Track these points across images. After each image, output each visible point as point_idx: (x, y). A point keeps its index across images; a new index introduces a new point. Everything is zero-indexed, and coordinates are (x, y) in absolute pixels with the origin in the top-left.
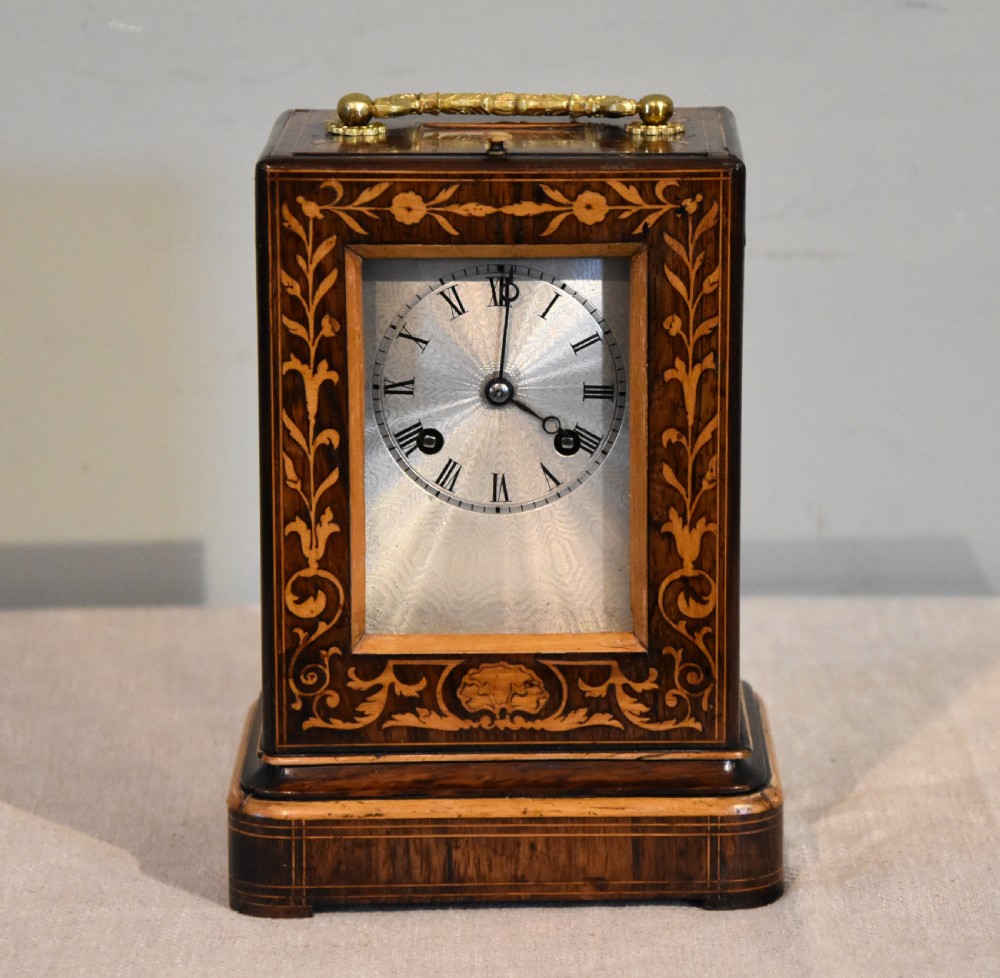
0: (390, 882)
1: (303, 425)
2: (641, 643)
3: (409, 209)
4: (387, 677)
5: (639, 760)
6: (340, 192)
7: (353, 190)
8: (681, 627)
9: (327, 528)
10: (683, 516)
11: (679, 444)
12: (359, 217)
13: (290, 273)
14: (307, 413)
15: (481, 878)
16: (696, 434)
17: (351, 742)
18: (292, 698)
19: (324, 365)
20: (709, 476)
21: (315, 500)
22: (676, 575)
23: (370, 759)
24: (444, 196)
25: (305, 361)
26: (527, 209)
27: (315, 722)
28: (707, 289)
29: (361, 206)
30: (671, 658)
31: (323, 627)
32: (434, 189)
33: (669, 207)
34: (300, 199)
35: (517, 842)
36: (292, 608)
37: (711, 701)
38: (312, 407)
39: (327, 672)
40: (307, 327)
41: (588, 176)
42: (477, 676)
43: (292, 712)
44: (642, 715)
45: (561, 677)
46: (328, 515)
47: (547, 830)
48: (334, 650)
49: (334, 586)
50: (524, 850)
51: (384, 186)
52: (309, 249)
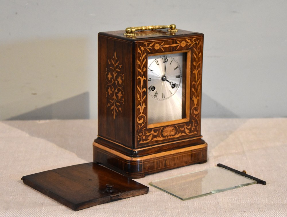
0: (157, 168)
1: (140, 88)
2: (188, 120)
3: (157, 47)
4: (152, 132)
5: (189, 140)
6: (147, 45)
7: (149, 44)
8: (194, 116)
9: (144, 106)
10: (195, 97)
11: (195, 84)
12: (150, 49)
13: (139, 60)
14: (141, 86)
15: (170, 165)
16: (197, 82)
17: (146, 145)
18: (138, 138)
19: (144, 76)
20: (199, 89)
21: (142, 102)
22: (194, 107)
23: (150, 147)
24: (163, 44)
25: (141, 76)
26: (174, 45)
27: (141, 142)
28: (199, 57)
29: (150, 47)
30: (193, 122)
31: (143, 124)
32: (161, 43)
33: (194, 43)
34: (141, 47)
35: (175, 158)
36: (138, 122)
37: (198, 128)
38: (142, 85)
39: (143, 132)
40: (141, 70)
41: (183, 38)
42: (166, 130)
43: (138, 141)
44: (189, 132)
45: (177, 128)
46: (144, 104)
47: (179, 155)
48: (145, 128)
49: (144, 116)
50: (176, 159)
51: (153, 43)
52: (142, 56)
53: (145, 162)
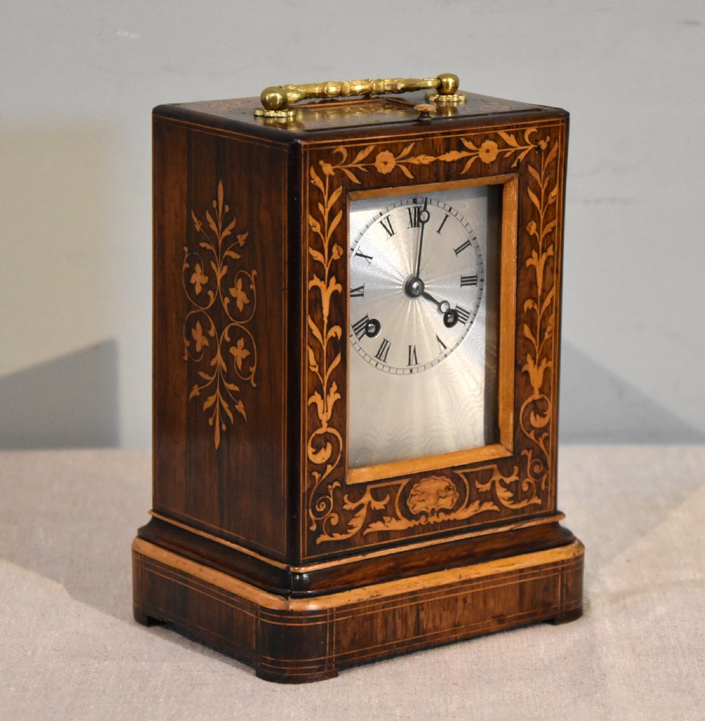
0: (384, 642)
1: (320, 325)
2: (508, 450)
3: (386, 163)
4: (367, 498)
5: (511, 530)
6: (345, 155)
7: (353, 152)
8: (532, 436)
9: (334, 397)
10: (534, 359)
11: (533, 309)
12: (356, 172)
13: (314, 217)
14: (323, 316)
15: (436, 628)
16: (542, 301)
17: (345, 549)
18: (310, 524)
19: (333, 280)
20: (549, 329)
21: (326, 378)
22: (530, 400)
23: (360, 558)
24: (406, 151)
25: (322, 279)
26: (453, 156)
27: (324, 538)
28: (550, 201)
29: (357, 163)
30: (526, 456)
31: (330, 468)
32: (400, 147)
33: (532, 146)
34: (321, 163)
35: (456, 599)
36: (312, 458)
37: (546, 484)
38: (326, 312)
39: (332, 500)
40: (323, 253)
41: (487, 130)
42: (419, 488)
43: (310, 532)
44: (510, 499)
45: (465, 481)
46: (334, 387)
47: (472, 588)
48: (336, 484)
49: (334, 435)
50: (460, 603)
51: (371, 148)
52: (326, 197)
53: (338, 616)
